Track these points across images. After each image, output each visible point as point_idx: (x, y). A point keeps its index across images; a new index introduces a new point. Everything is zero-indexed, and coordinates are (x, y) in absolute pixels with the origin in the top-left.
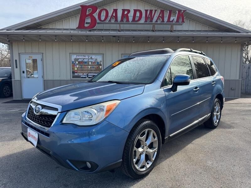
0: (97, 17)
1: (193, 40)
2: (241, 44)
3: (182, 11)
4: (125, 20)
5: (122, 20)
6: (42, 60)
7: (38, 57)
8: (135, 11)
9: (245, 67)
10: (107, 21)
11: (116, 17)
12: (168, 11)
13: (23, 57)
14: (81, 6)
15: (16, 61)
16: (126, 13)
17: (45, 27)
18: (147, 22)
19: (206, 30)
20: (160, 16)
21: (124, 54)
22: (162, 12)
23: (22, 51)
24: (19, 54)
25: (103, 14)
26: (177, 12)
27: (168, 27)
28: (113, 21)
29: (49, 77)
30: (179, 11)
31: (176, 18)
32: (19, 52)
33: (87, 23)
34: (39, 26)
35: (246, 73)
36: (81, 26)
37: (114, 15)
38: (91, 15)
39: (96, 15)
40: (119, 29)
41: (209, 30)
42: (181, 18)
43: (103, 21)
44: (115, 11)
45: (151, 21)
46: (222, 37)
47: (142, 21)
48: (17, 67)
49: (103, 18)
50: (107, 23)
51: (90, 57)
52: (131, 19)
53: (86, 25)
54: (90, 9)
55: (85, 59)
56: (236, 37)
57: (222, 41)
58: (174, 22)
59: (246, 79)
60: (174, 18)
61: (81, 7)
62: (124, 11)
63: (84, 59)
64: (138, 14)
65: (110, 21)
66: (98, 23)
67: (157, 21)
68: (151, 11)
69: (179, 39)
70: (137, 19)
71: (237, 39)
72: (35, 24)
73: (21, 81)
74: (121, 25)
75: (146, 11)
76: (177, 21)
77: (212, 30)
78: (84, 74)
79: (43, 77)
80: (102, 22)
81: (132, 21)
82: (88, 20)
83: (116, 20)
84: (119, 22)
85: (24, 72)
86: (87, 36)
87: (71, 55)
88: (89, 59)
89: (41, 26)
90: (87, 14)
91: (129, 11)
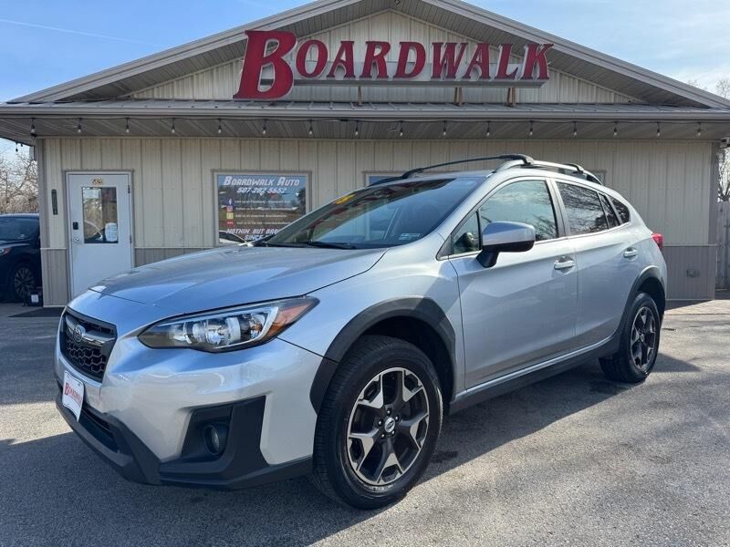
0: (293, 65)
1: (575, 130)
2: (713, 143)
3: (542, 48)
4: (374, 73)
5: (366, 73)
6: (131, 190)
7: (119, 183)
8: (405, 47)
9: (722, 211)
10: (323, 76)
11: (349, 64)
12: (501, 48)
13: (75, 182)
14: (248, 32)
15: (54, 192)
16: (377, 51)
17: (141, 96)
18: (439, 77)
19: (608, 101)
20: (477, 60)
21: (371, 172)
22: (483, 50)
23: (72, 162)
24: (64, 173)
25: (312, 57)
26: (527, 49)
27: (500, 93)
28: (340, 76)
29: (151, 240)
30: (533, 46)
31: (522, 68)
32: (65, 168)
33: (264, 82)
34: (124, 93)
35: (727, 227)
36: (248, 90)
37: (343, 58)
38: (276, 60)
39: (290, 59)
40: (356, 99)
41: (617, 101)
42: (538, 65)
43: (310, 76)
44: (347, 47)
45: (452, 74)
46: (658, 121)
47: (426, 75)
48: (55, 212)
49: (311, 67)
50: (323, 83)
51: (271, 182)
52: (391, 69)
53: (262, 88)
54: (273, 40)
55: (258, 187)
56: (699, 121)
57: (658, 131)
58: (516, 80)
59: (726, 244)
60: (516, 67)
61: (247, 37)
62: (371, 46)
63: (256, 186)
64: (412, 56)
65: (331, 75)
66: (297, 83)
67: (467, 76)
68: (451, 47)
69: (534, 125)
70: (409, 69)
71: (703, 126)
72: (111, 84)
73: (66, 251)
74: (362, 88)
75: (437, 46)
76: (528, 74)
77: (626, 101)
78: (255, 231)
79: (133, 240)
80: (310, 79)
81: (394, 77)
82: (269, 74)
83: (350, 73)
84: (357, 79)
85: (76, 226)
86: (265, 119)
87: (216, 174)
88: (269, 187)
89: (131, 91)
90: (265, 55)
91: (386, 47)
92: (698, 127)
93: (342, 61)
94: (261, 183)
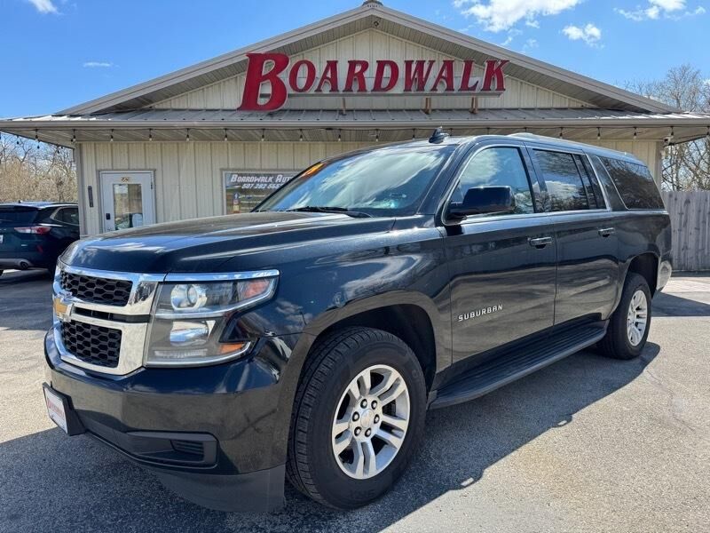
0: (286, 82)
2: (658, 142)
3: (500, 63)
4: (355, 87)
5: (348, 88)
6: (154, 186)
7: (144, 180)
8: (381, 65)
10: (312, 91)
11: (334, 80)
12: (464, 64)
13: (108, 180)
15: (90, 189)
16: (358, 69)
17: (161, 107)
18: (410, 90)
19: (563, 106)
20: (443, 75)
22: (448, 65)
23: (105, 163)
24: (98, 172)
25: (303, 73)
26: (486, 64)
27: (464, 101)
28: (327, 89)
30: (491, 64)
32: (98, 168)
33: (262, 96)
34: (146, 104)
35: (681, 214)
36: (249, 103)
37: (329, 75)
38: (273, 77)
40: (342, 107)
41: (571, 106)
42: (496, 79)
43: (301, 91)
44: (332, 65)
45: (421, 87)
46: (599, 127)
47: (399, 88)
48: (91, 205)
49: (302, 82)
50: (313, 96)
51: (271, 179)
54: (270, 61)
55: (259, 183)
56: (636, 127)
58: (477, 91)
59: (680, 230)
61: (247, 58)
62: (352, 64)
63: (257, 183)
64: (387, 71)
65: (319, 90)
67: (434, 89)
68: (421, 64)
70: (385, 83)
71: (639, 130)
72: (137, 98)
74: (346, 99)
75: (408, 64)
76: (487, 87)
77: (580, 106)
80: (301, 93)
81: (372, 91)
82: (266, 89)
83: (334, 88)
84: (341, 93)
85: (108, 217)
86: (264, 129)
87: (224, 173)
88: (268, 183)
89: (152, 103)
90: (263, 74)
91: (365, 65)
92: (633, 131)
93: (328, 78)
94: (262, 180)
